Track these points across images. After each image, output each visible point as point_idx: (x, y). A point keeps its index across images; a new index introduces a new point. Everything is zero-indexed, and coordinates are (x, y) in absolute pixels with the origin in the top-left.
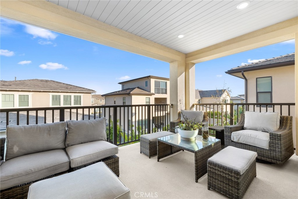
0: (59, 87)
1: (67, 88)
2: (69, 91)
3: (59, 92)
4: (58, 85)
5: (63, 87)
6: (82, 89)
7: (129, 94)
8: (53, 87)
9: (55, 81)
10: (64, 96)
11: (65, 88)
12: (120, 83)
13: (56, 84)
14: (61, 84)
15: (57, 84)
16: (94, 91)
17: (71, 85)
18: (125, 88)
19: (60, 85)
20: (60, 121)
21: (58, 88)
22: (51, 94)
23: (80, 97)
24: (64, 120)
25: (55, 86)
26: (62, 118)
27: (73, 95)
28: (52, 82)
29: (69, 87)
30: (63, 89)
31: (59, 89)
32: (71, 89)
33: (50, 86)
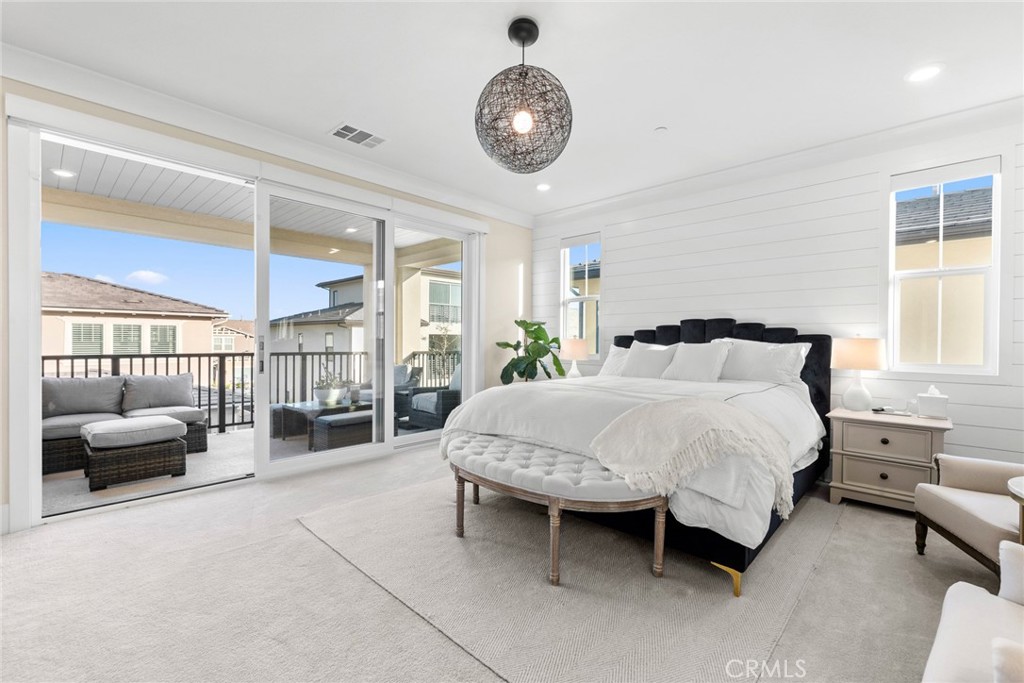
0: (96, 297)
1: (126, 301)
2: (134, 313)
3: (98, 314)
4: (91, 292)
5: (113, 298)
6: (179, 305)
7: (340, 323)
8: (74, 299)
9: (83, 278)
10: (117, 328)
11: (120, 302)
12: (322, 285)
13: (85, 286)
14: (104, 286)
15: (89, 287)
16: (222, 312)
17: (142, 292)
18: (340, 301)
19: (99, 289)
20: (113, 375)
21: (94, 302)
22: (70, 321)
23: (174, 329)
24: (118, 374)
25: (84, 293)
26: (116, 371)
27: (147, 325)
28: (70, 278)
29: (135, 298)
30: (112, 304)
31: (98, 304)
32: (141, 306)
33: (63, 293)
